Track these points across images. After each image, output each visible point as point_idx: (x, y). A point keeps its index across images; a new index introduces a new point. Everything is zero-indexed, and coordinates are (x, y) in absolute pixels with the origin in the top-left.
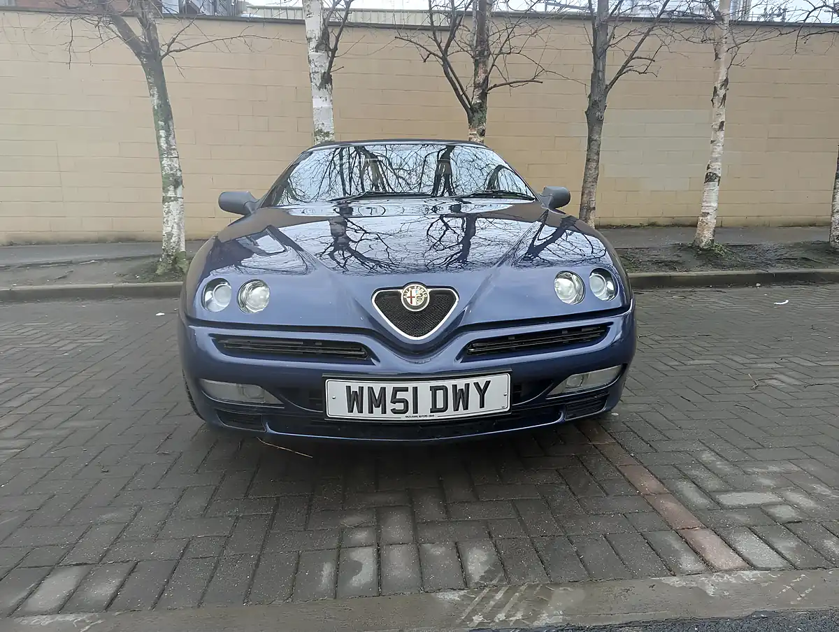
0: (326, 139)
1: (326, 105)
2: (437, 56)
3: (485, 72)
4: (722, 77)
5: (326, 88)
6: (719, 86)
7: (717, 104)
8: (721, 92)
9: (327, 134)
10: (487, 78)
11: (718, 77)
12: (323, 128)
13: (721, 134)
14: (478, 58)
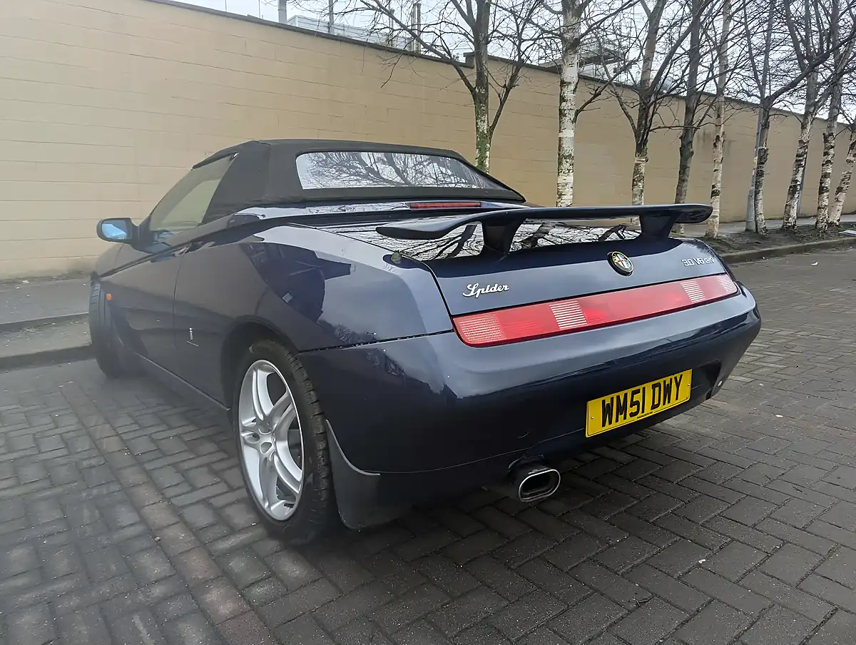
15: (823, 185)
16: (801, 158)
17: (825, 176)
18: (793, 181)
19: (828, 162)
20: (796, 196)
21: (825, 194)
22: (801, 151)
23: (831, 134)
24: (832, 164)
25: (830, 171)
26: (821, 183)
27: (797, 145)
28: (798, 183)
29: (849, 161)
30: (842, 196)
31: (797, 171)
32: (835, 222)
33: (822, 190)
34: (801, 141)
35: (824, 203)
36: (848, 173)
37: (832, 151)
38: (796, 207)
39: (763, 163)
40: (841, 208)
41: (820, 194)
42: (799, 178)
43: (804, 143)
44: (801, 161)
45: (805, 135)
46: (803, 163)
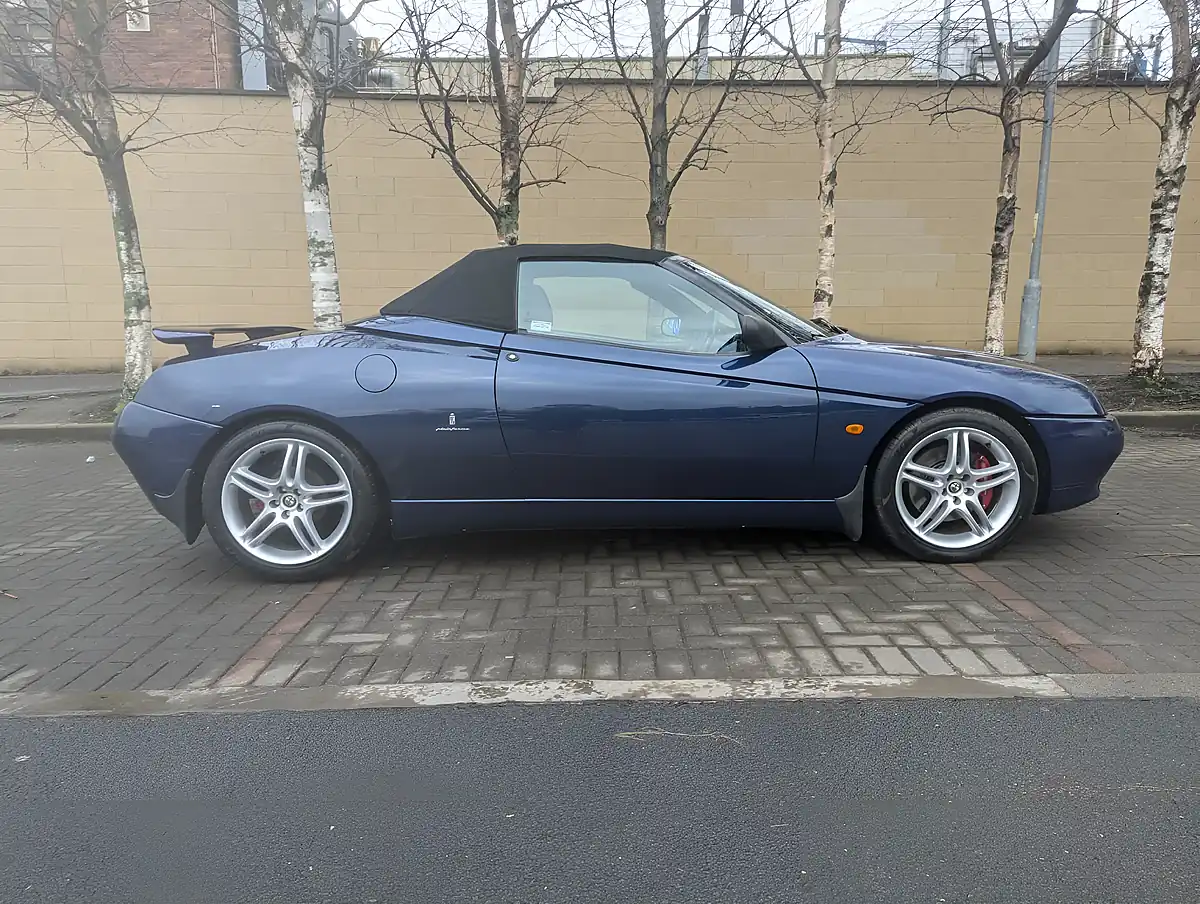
0: (321, 249)
1: (320, 209)
3: (514, 167)
4: (828, 169)
5: (319, 189)
6: (823, 181)
7: (822, 203)
8: (828, 188)
9: (322, 244)
10: (515, 175)
11: (823, 168)
12: (317, 237)
13: (830, 241)
14: (505, 152)
20: (1154, 299)
22: (1158, 193)
28: (1156, 269)
31: (1153, 241)
34: (1159, 173)
42: (1157, 258)
43: (1164, 175)
44: (1158, 217)
45: (1166, 157)
46: (1167, 222)
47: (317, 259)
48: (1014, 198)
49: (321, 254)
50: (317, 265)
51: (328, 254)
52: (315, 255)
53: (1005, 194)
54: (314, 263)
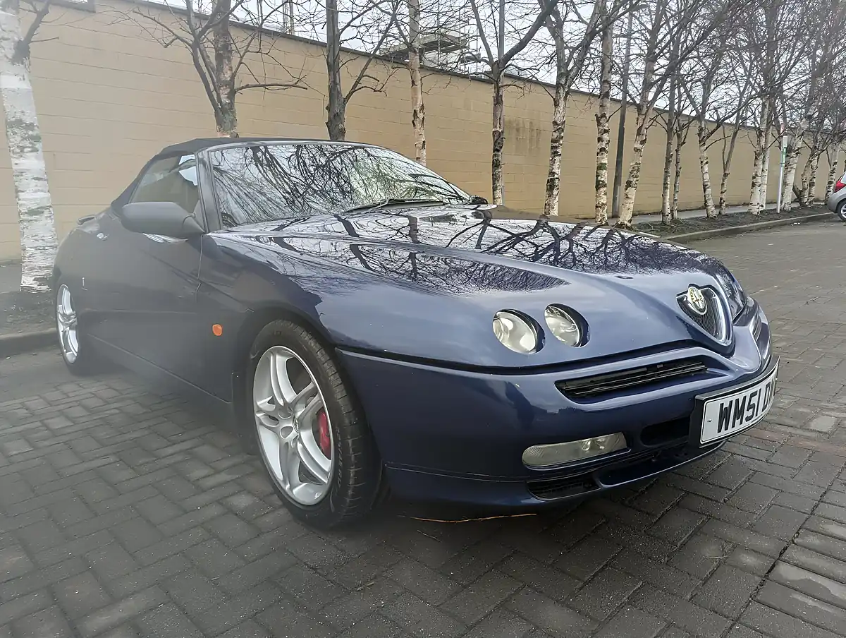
0: (30, 133)
1: (25, 86)
2: (186, 42)
3: (231, 69)
4: (420, 103)
5: (23, 63)
6: (418, 110)
7: (418, 126)
8: (421, 115)
9: (30, 126)
10: (233, 76)
11: (417, 102)
12: (24, 118)
13: (424, 152)
14: (221, 52)
15: (599, 178)
16: (557, 144)
17: (601, 167)
18: (550, 173)
19: (603, 150)
20: (555, 192)
21: (602, 190)
22: (556, 135)
23: (604, 116)
24: (606, 152)
25: (606, 162)
26: (597, 176)
27: (551, 128)
28: (556, 176)
29: (637, 150)
30: (632, 192)
31: (553, 161)
32: (626, 222)
33: (599, 185)
34: (555, 123)
35: (602, 201)
36: (636, 164)
37: (606, 136)
38: (556, 207)
39: (498, 151)
40: (632, 206)
41: (597, 190)
42: (556, 170)
43: (558, 125)
44: (556, 147)
45: (558, 115)
46: (559, 150)
47: (27, 143)
48: (502, 132)
49: (31, 137)
50: (26, 150)
51: (37, 138)
52: (24, 139)
53: (498, 129)
54: (22, 149)
